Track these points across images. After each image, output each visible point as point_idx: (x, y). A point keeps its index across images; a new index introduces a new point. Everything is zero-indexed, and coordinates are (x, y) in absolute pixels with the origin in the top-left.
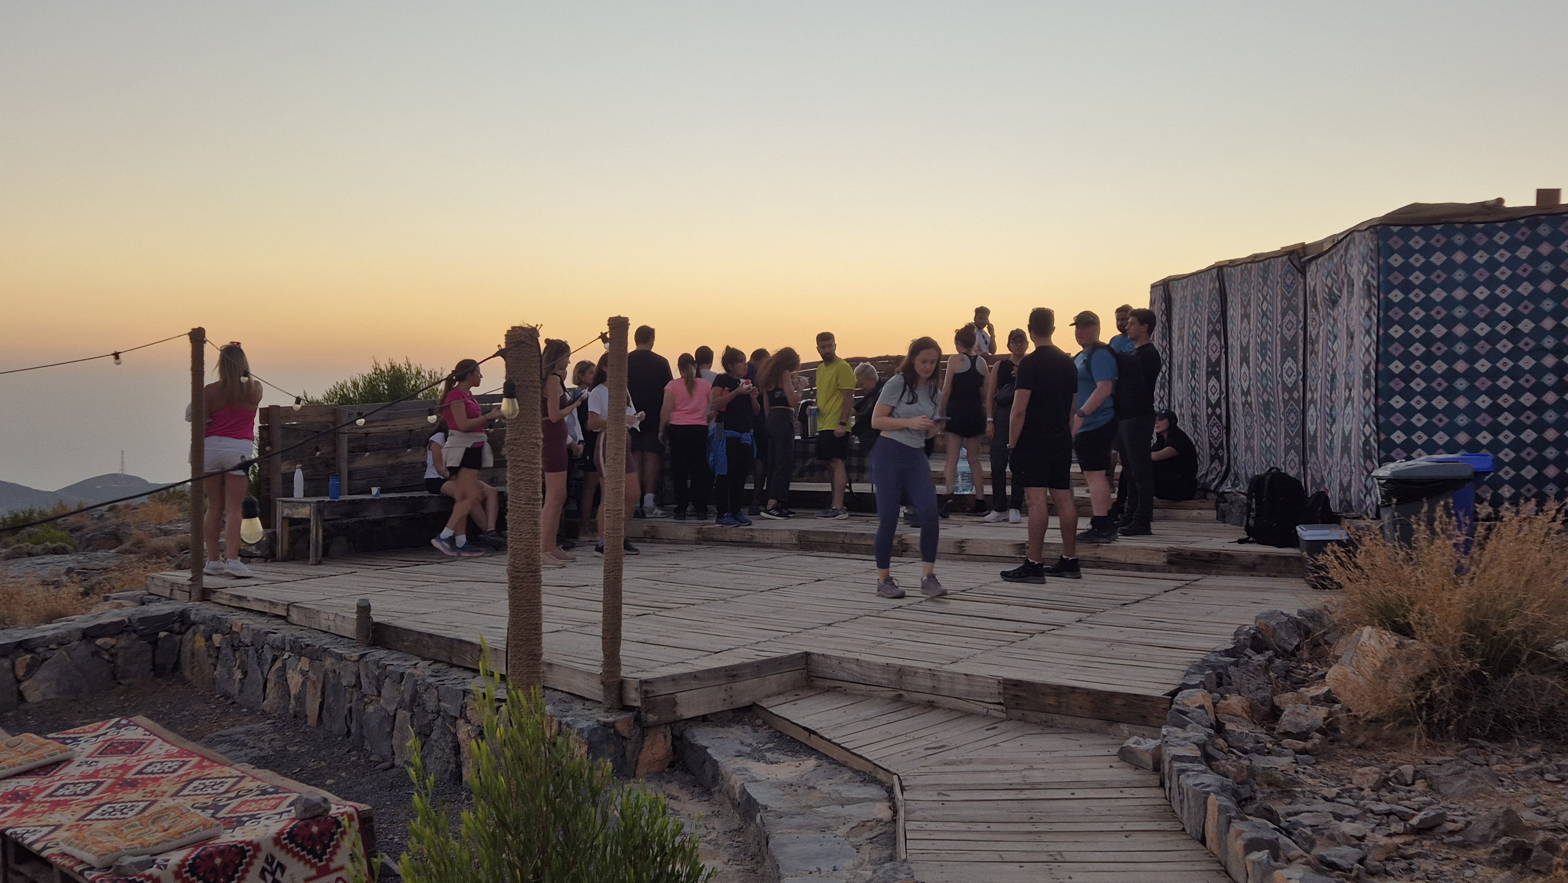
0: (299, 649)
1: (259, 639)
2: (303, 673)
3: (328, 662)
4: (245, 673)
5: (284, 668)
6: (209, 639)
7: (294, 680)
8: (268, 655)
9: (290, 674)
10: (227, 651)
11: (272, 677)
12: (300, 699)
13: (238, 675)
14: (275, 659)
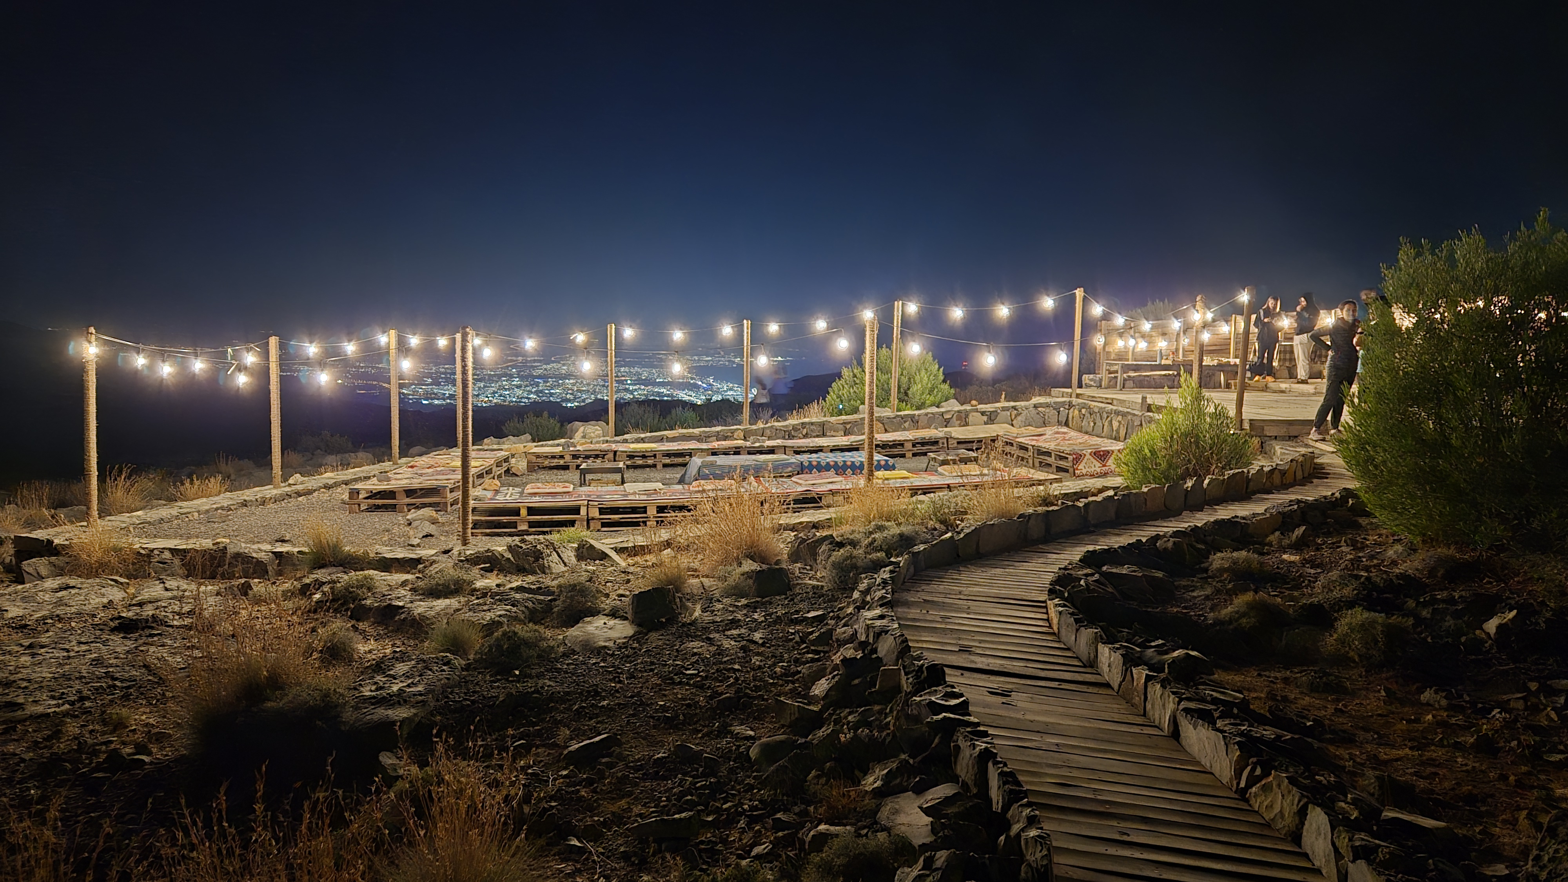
0: (1117, 413)
1: (1101, 411)
2: (1120, 422)
3: (1129, 417)
4: (1095, 424)
5: (1111, 421)
6: (1080, 411)
7: (1115, 424)
8: (1105, 415)
9: (1114, 422)
10: (1088, 415)
11: (1106, 424)
12: (1118, 431)
13: (1092, 424)
14: (1108, 417)
